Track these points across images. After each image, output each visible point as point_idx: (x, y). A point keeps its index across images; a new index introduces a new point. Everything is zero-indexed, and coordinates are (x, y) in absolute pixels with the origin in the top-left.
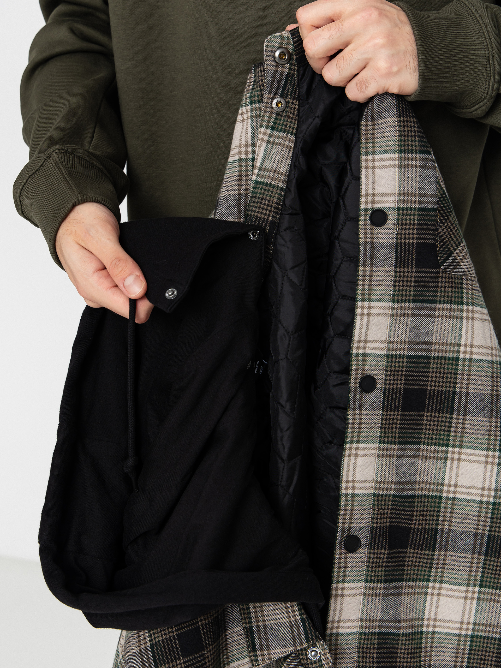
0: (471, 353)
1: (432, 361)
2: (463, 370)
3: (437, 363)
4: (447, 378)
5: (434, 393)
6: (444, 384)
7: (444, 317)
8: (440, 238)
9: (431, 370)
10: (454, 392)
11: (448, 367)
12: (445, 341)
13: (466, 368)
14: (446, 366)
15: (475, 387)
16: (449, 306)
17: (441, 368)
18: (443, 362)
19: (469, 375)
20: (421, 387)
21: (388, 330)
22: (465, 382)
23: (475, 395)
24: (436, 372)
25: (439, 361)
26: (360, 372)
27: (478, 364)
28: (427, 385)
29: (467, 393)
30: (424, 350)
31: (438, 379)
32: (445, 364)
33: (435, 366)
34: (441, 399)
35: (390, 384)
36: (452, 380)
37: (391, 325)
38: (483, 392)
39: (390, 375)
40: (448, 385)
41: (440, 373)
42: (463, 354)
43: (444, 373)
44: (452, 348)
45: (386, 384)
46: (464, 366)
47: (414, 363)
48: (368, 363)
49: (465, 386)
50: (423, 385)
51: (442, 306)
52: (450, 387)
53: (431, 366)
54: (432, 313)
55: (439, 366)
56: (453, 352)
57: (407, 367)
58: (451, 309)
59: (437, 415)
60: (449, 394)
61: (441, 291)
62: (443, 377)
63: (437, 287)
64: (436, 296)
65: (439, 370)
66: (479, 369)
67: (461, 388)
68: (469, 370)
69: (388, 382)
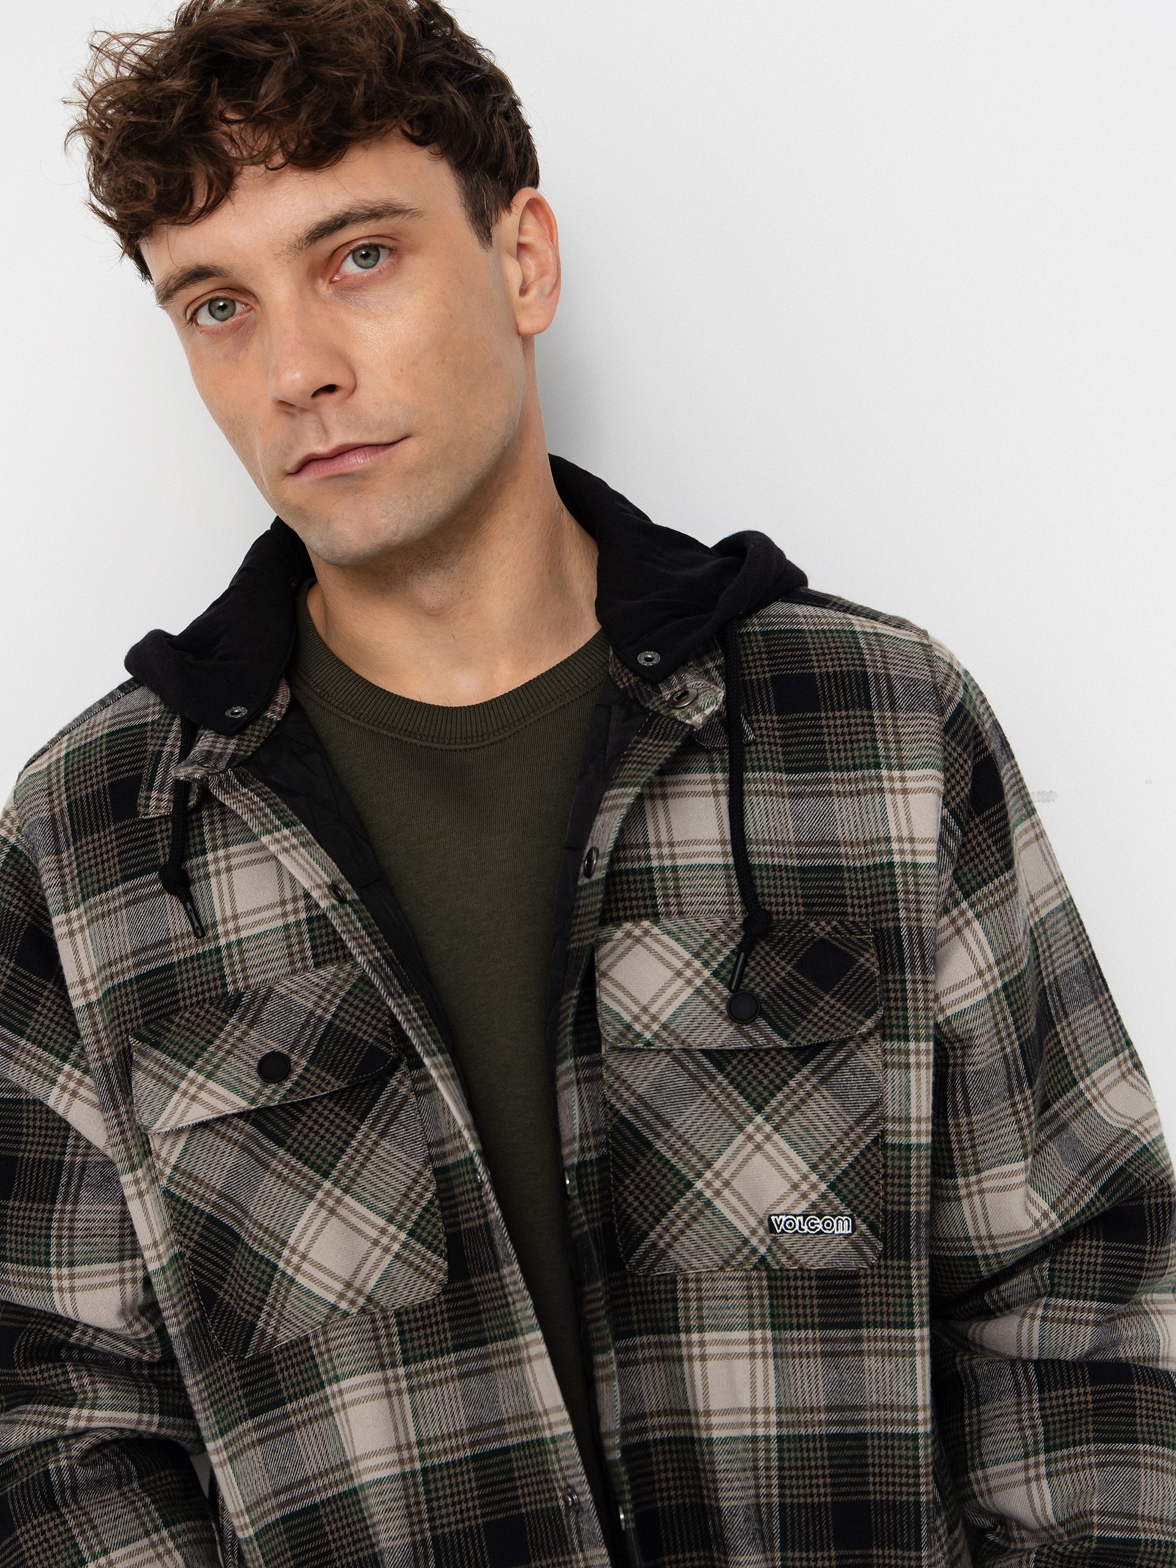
0: (709, 1427)
1: (653, 1450)
3: (662, 1453)
6: (686, 1491)
7: (654, 1359)
9: (656, 1468)
10: (703, 1508)
13: (708, 1458)
17: (672, 1461)
24: (666, 1471)
25: (667, 1447)
28: (655, 1501)
29: (719, 1509)
31: (672, 1484)
33: (661, 1458)
41: (673, 1470)
44: (680, 1419)
49: (712, 1494)
53: (654, 1459)
54: (632, 1356)
55: (668, 1457)
59: (687, 1555)
61: (637, 1312)
63: (629, 1304)
64: (631, 1322)
66: (731, 1457)
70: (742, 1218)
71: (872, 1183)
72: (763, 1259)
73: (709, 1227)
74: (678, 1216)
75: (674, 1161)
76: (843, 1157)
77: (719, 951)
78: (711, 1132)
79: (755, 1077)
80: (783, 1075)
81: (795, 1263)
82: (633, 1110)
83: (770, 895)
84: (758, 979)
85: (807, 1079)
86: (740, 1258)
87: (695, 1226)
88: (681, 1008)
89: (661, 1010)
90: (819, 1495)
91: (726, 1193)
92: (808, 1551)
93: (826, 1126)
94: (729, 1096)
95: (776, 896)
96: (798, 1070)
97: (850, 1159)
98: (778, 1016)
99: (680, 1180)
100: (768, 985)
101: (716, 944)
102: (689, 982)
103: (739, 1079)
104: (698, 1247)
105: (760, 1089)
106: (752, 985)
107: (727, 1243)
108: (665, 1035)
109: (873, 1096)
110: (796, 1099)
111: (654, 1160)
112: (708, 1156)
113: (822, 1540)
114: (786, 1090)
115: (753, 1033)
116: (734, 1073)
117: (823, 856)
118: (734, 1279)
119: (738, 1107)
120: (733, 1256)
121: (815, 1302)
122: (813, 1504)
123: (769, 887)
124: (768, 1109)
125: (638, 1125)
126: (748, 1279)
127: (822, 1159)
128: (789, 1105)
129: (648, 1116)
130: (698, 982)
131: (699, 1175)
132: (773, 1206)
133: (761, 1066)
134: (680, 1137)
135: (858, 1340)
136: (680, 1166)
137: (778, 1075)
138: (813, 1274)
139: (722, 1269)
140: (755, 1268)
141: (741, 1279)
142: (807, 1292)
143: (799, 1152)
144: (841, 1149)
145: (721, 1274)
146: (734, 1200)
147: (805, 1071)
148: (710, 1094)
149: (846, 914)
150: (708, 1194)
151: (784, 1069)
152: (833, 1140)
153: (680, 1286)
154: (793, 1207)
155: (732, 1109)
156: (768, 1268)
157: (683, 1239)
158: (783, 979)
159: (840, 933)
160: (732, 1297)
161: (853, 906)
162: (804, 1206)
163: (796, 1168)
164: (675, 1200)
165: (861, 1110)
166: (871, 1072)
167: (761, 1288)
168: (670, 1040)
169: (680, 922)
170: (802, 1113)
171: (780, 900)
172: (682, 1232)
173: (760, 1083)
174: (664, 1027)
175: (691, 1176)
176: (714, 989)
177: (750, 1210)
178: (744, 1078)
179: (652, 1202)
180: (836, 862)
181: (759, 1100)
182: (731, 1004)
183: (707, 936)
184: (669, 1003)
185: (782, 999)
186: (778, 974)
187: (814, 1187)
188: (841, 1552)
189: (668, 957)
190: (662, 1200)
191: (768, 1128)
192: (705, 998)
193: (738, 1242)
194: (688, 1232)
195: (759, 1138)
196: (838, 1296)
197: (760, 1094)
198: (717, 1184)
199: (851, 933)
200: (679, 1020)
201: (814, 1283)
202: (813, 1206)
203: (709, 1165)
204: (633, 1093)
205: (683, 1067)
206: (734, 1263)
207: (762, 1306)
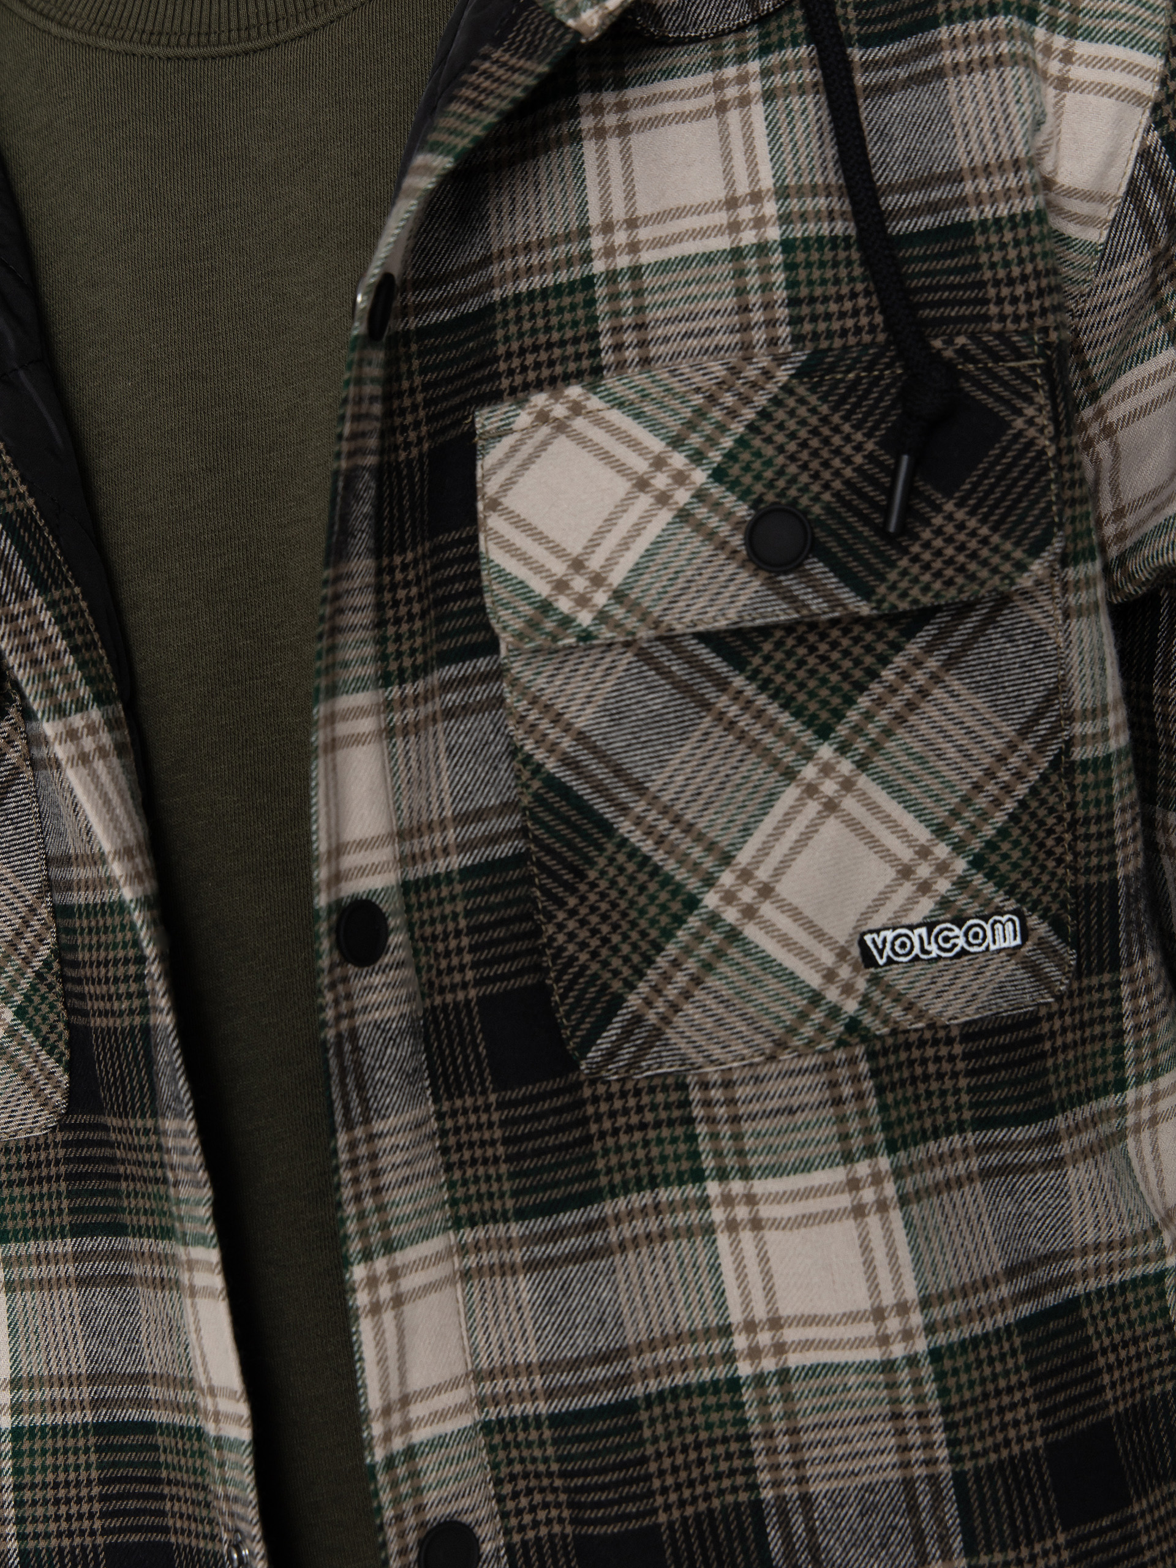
0: (780, 1349)
1: (644, 1416)
2: (766, 1419)
3: (666, 1418)
4: (715, 1459)
5: (686, 1532)
6: (713, 1486)
7: (642, 1240)
8: (555, 957)
9: (650, 1450)
10: (757, 1505)
11: (706, 1422)
12: (670, 1330)
13: (776, 1409)
14: (700, 1420)
15: (830, 1469)
16: (647, 1198)
17: (682, 1431)
18: (684, 1405)
19: (793, 1432)
20: (634, 1525)
21: (465, 1333)
22: (784, 1459)
23: (837, 1500)
24: (672, 1452)
25: (670, 1407)
26: (411, 1521)
27: (814, 1383)
28: (654, 1511)
29: (806, 1500)
30: (607, 1383)
31: (683, 1475)
32: (692, 1412)
33: (660, 1429)
34: (717, 1545)
35: (522, 1528)
36: (737, 1463)
37: (470, 1313)
38: (865, 1479)
39: (515, 1495)
40: (726, 1483)
41: (685, 1449)
42: (748, 1362)
43: (698, 1446)
44: (702, 1349)
45: (507, 1532)
46: (764, 1402)
47: (580, 1439)
48: (429, 1479)
49: (788, 1473)
50: (640, 1515)
51: (622, 1203)
52: (735, 1490)
53: (647, 1433)
54: (597, 1238)
55: (673, 1425)
56: (711, 1361)
57: (560, 1459)
58: (657, 1206)
60: (739, 1516)
61: (606, 1152)
62: (701, 1462)
63: (588, 1139)
64: (594, 1174)
65: (677, 1442)
66: (826, 1401)
67: (776, 1484)
68: (789, 1415)
69: (513, 1522)
70: (803, 954)
71: (1050, 842)
72: (853, 1025)
73: (740, 980)
74: (676, 964)
75: (658, 857)
76: (997, 803)
77: (722, 428)
78: (725, 794)
79: (812, 672)
80: (869, 660)
81: (920, 1016)
82: (567, 761)
83: (826, 299)
84: (804, 478)
85: (917, 664)
86: (808, 1031)
87: (711, 981)
88: (650, 554)
89: (611, 562)
90: (1020, 1440)
91: (767, 909)
92: (1017, 1546)
93: (960, 749)
94: (759, 714)
95: (840, 299)
96: (897, 648)
97: (1010, 805)
98: (850, 550)
99: (674, 893)
100: (827, 486)
101: (717, 414)
102: (663, 499)
103: (779, 679)
104: (720, 1022)
105: (824, 693)
106: (793, 492)
107: (776, 1008)
108: (619, 612)
109: (1049, 676)
110: (896, 704)
111: (621, 858)
112: (724, 842)
113: (1039, 1520)
114: (876, 688)
115: (800, 590)
116: (767, 670)
117: (933, 208)
118: (801, 1072)
119: (781, 733)
120: (792, 1031)
121: (963, 1082)
122: (1012, 1458)
123: (824, 282)
124: (842, 730)
125: (582, 789)
126: (830, 1066)
127: (955, 814)
128: (883, 717)
129: (601, 772)
130: (682, 496)
131: (709, 881)
132: (865, 916)
133: (823, 647)
134: (665, 811)
135: (1052, 1139)
136: (670, 866)
137: (857, 662)
138: (955, 1032)
139: (772, 1058)
140: (841, 1043)
141: (815, 1070)
142: (946, 1067)
143: (910, 805)
144: (991, 788)
145: (772, 1068)
146: (784, 923)
147: (913, 648)
148: (720, 716)
149: (986, 318)
150: (731, 915)
151: (869, 649)
152: (976, 774)
153: (695, 1095)
154: (905, 910)
155: (768, 739)
156: (866, 1037)
157: (688, 1008)
158: (859, 470)
159: (974, 360)
160: (802, 1108)
161: (1000, 301)
162: (925, 906)
163: (905, 836)
164: (668, 934)
165: (1029, 707)
166: (1042, 632)
167: (856, 1079)
168: (631, 623)
169: (641, 379)
170: (911, 729)
171: (848, 305)
172: (686, 995)
173: (824, 681)
174: (619, 596)
175: (693, 884)
176: (716, 506)
177: (819, 934)
178: (790, 676)
179: (625, 937)
180: (958, 215)
181: (824, 715)
182: (753, 532)
183: (698, 400)
184: (625, 545)
185: (857, 512)
186: (848, 461)
187: (942, 868)
188: (1076, 1531)
189: (621, 451)
190: (644, 934)
191: (846, 767)
192: (699, 526)
193: (802, 1003)
194: (699, 995)
195: (829, 787)
196: (1007, 1066)
197: (824, 703)
198: (747, 895)
199: (997, 358)
200: (646, 578)
201: (958, 1049)
202: (944, 903)
203: (726, 859)
204: (568, 728)
205: (659, 670)
206: (796, 1042)
207: (863, 1114)
